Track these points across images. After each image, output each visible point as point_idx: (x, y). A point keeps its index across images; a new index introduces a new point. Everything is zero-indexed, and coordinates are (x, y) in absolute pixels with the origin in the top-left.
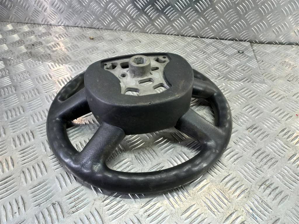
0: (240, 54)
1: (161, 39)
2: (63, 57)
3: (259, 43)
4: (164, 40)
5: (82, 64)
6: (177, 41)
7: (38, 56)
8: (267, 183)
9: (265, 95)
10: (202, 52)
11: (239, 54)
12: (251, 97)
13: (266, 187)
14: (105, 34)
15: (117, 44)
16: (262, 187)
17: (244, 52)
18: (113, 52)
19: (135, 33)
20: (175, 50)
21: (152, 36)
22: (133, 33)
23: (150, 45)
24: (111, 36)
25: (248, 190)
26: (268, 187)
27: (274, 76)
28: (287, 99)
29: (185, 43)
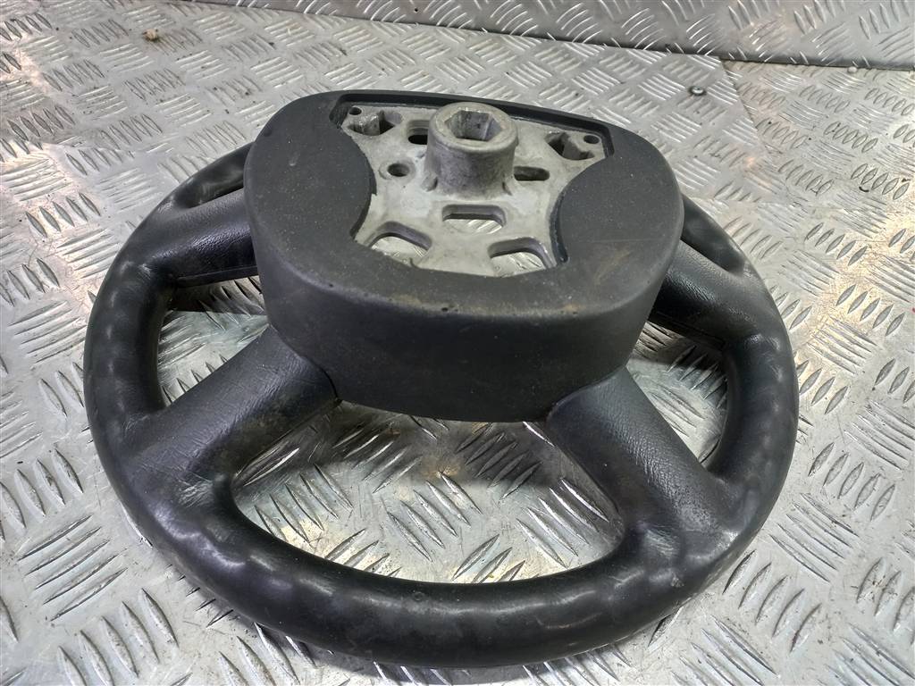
0: (696, 101)
1: (419, 43)
2: (37, 112)
3: (748, 61)
4: (430, 48)
5: (122, 143)
6: (477, 50)
8: (881, 575)
9: (804, 244)
10: (569, 92)
11: (692, 98)
13: (877, 590)
14: (203, 21)
15: (257, 59)
16: (867, 594)
17: (709, 93)
18: (246, 91)
19: (318, 19)
20: (477, 82)
21: (386, 30)
22: (311, 18)
23: (384, 66)
24: (229, 29)
25: (823, 610)
26: (883, 590)
27: (815, 175)
28: (875, 254)
29: (508, 60)
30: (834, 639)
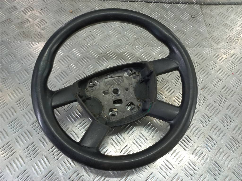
0: (193, 19)
3: (207, 5)
6: (142, 8)
7: (32, 36)
8: (215, 127)
10: (163, 19)
12: (203, 62)
14: (81, 5)
16: (212, 130)
17: (196, 17)
22: (104, 2)
25: (204, 133)
26: (215, 129)
27: (218, 39)
28: (227, 60)
29: (150, 11)
30: (205, 137)
